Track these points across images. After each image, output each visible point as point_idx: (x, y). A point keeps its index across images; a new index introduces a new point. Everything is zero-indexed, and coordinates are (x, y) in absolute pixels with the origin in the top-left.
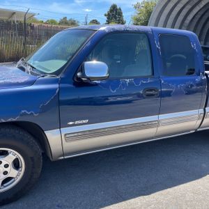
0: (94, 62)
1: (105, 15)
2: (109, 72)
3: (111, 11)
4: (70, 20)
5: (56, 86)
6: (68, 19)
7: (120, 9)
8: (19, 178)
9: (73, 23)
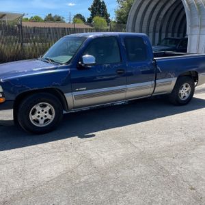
0: (87, 56)
1: (89, 9)
2: (96, 61)
3: (95, 5)
4: (55, 16)
5: (69, 69)
6: (53, 16)
7: (103, 2)
8: (52, 119)
9: (58, 20)
